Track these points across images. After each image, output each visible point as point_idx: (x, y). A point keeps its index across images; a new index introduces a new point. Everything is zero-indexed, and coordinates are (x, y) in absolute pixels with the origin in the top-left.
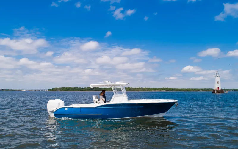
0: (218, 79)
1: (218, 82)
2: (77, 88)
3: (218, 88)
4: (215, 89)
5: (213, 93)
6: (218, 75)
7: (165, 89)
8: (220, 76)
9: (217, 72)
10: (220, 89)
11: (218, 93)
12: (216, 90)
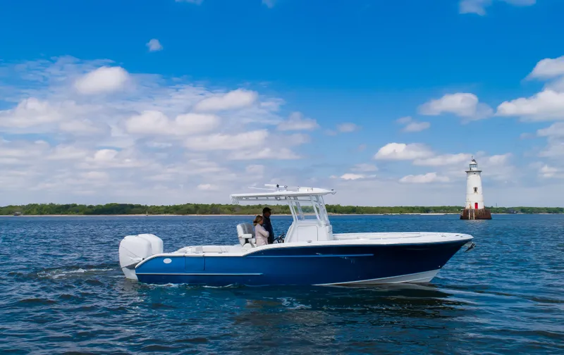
0: (475, 180)
1: (476, 189)
2: (75, 205)
3: (476, 204)
4: (468, 207)
5: (462, 218)
6: (474, 169)
7: (333, 209)
8: (480, 172)
9: (474, 160)
10: (480, 207)
11: (477, 218)
12: (472, 211)
